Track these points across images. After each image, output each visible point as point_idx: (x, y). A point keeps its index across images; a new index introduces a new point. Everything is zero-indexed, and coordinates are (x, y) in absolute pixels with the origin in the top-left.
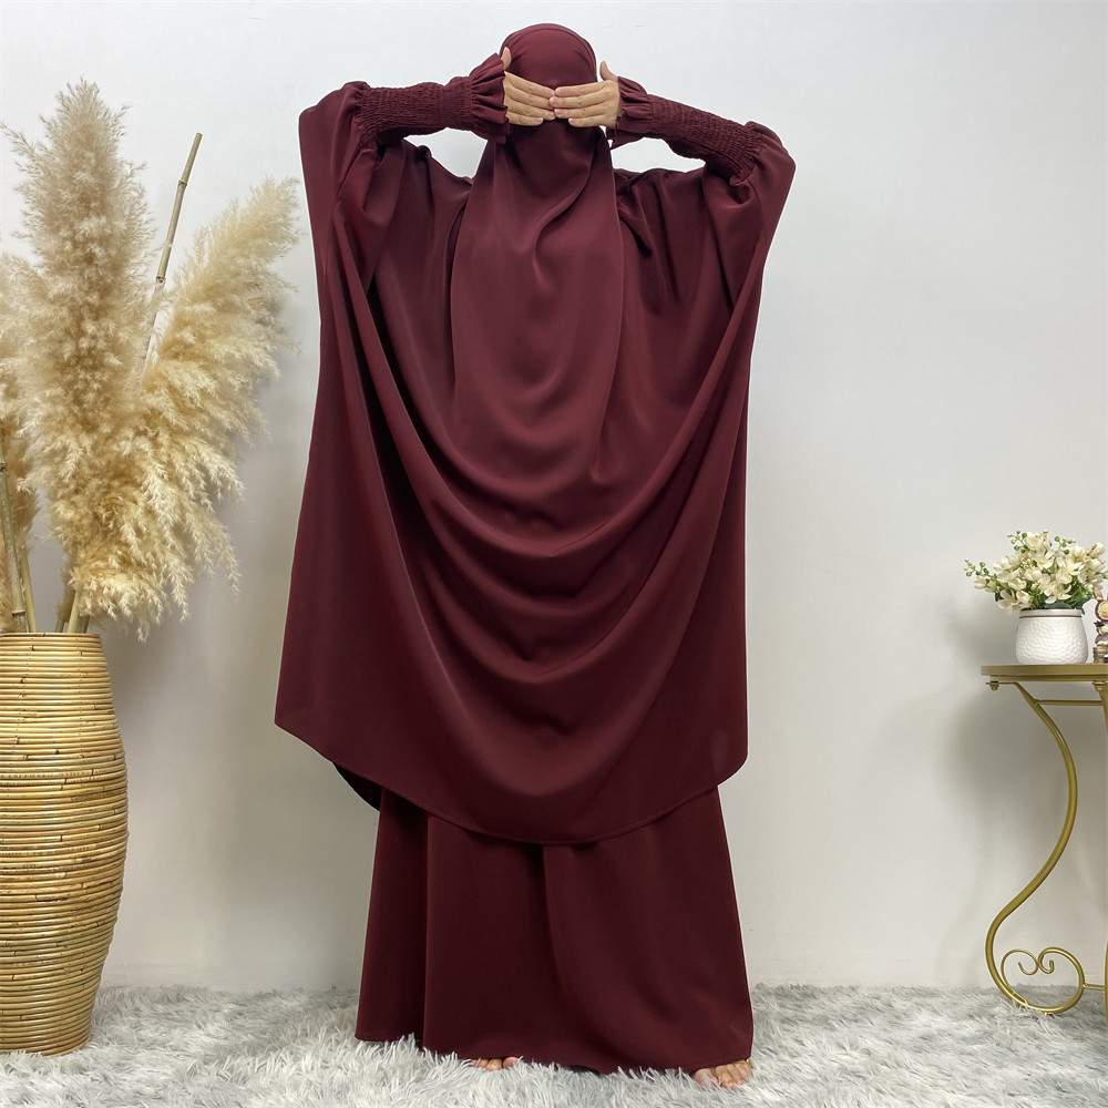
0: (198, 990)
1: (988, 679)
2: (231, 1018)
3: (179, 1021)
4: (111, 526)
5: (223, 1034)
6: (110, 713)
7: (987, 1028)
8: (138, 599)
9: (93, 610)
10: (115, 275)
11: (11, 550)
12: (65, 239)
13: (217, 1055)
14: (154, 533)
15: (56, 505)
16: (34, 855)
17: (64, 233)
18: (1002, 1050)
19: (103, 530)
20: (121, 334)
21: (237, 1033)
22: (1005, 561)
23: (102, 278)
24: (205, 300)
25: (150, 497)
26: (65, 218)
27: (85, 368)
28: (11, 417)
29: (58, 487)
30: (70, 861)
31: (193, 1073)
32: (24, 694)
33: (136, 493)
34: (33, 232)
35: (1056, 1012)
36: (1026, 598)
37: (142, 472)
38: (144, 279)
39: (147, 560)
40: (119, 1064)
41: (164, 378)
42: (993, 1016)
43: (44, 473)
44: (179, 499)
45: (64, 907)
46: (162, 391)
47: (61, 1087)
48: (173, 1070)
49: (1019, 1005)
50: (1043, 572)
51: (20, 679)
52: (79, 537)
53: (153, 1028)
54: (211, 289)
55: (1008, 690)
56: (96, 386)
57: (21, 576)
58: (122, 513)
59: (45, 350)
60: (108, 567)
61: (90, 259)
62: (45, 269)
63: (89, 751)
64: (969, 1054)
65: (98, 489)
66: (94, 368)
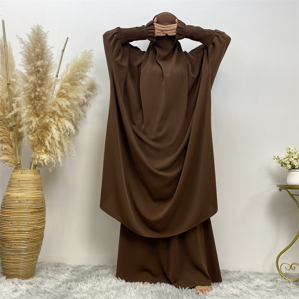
0: (64, 264)
1: (279, 188)
2: (71, 272)
3: (58, 272)
4: (43, 141)
5: (69, 276)
6: (41, 191)
7: (275, 284)
8: (49, 160)
9: (37, 163)
10: (45, 76)
11: (17, 147)
12: (32, 66)
13: (67, 282)
14: (54, 144)
15: (29, 136)
16: (21, 227)
17: (32, 64)
18: (278, 291)
19: (40, 142)
20: (46, 91)
21: (72, 276)
22: (284, 156)
23: (41, 76)
24: (68, 82)
25: (53, 134)
26: (32, 61)
27: (36, 100)
28: (17, 112)
29: (29, 131)
30: (30, 229)
31: (60, 286)
32: (19, 185)
33: (49, 133)
34: (24, 64)
35: (295, 281)
36: (289, 166)
37: (51, 127)
38: (52, 77)
39: (52, 150)
40: (41, 283)
41: (57, 103)
42: (277, 281)
43: (26, 127)
44: (60, 135)
45: (28, 241)
46: (57, 106)
47: (26, 288)
48: (55, 285)
49: (285, 278)
50: (295, 159)
51: (18, 181)
52: (34, 144)
53: (51, 273)
54: (70, 79)
55: (284, 192)
56: (40, 105)
57: (19, 154)
58: (45, 138)
59: (27, 95)
60: (41, 152)
61: (38, 71)
62: (27, 74)
63: (36, 201)
64: (269, 291)
65: (39, 132)
66: (39, 100)
